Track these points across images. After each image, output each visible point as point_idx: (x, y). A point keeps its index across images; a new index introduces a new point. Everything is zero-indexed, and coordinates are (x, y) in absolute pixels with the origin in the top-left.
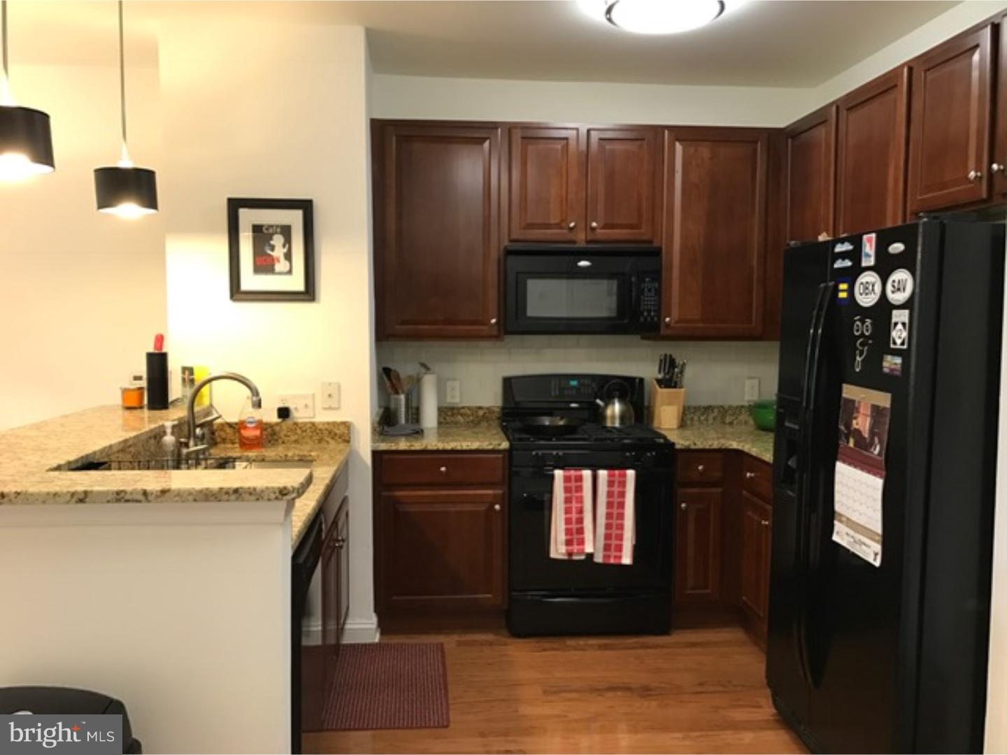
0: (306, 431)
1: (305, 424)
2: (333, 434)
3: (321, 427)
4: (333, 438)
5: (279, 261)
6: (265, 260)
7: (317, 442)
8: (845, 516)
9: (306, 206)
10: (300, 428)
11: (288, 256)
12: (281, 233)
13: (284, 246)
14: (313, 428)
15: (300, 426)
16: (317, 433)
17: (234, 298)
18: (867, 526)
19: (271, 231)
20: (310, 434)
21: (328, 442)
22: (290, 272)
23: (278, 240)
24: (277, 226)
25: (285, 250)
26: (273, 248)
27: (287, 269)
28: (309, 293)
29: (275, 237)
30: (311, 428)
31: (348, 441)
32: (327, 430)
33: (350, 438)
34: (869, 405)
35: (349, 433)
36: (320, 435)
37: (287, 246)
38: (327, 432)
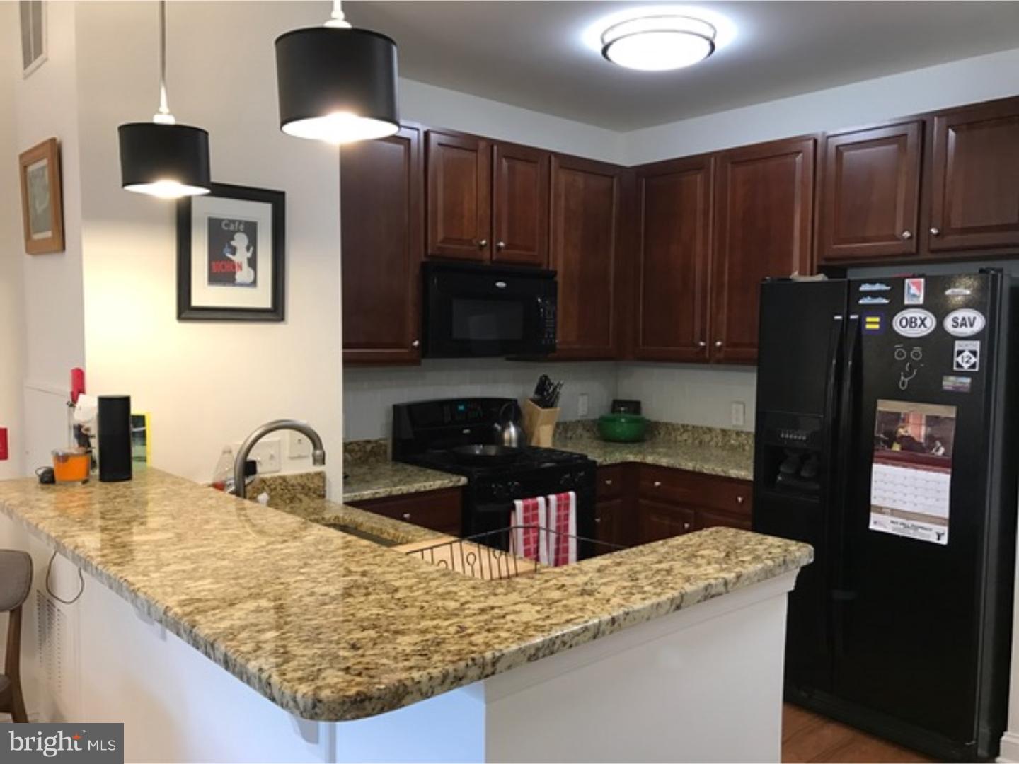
0: (275, 489)
1: (274, 479)
2: (306, 488)
3: (293, 482)
4: (306, 495)
5: (241, 268)
6: (224, 267)
7: (288, 501)
8: (887, 508)
9: (276, 199)
10: (269, 486)
11: (253, 263)
12: (245, 232)
13: (248, 249)
14: (284, 484)
15: (268, 483)
16: (289, 491)
17: (183, 316)
18: (927, 513)
19: (232, 228)
20: (281, 492)
21: (301, 501)
22: (254, 283)
23: (240, 241)
24: (240, 222)
25: (249, 255)
26: (234, 251)
27: (251, 279)
28: (276, 312)
29: (237, 236)
30: (281, 484)
31: (323, 496)
32: (299, 484)
33: (325, 491)
34: (924, 417)
35: (324, 487)
36: (292, 492)
37: (251, 249)
38: (299, 488)
